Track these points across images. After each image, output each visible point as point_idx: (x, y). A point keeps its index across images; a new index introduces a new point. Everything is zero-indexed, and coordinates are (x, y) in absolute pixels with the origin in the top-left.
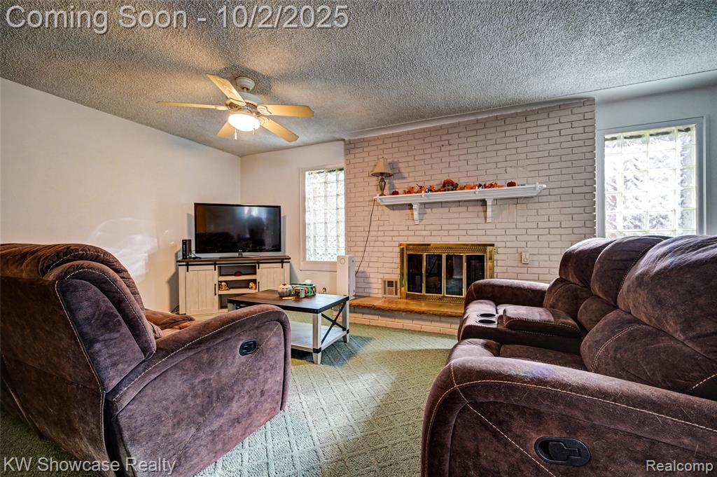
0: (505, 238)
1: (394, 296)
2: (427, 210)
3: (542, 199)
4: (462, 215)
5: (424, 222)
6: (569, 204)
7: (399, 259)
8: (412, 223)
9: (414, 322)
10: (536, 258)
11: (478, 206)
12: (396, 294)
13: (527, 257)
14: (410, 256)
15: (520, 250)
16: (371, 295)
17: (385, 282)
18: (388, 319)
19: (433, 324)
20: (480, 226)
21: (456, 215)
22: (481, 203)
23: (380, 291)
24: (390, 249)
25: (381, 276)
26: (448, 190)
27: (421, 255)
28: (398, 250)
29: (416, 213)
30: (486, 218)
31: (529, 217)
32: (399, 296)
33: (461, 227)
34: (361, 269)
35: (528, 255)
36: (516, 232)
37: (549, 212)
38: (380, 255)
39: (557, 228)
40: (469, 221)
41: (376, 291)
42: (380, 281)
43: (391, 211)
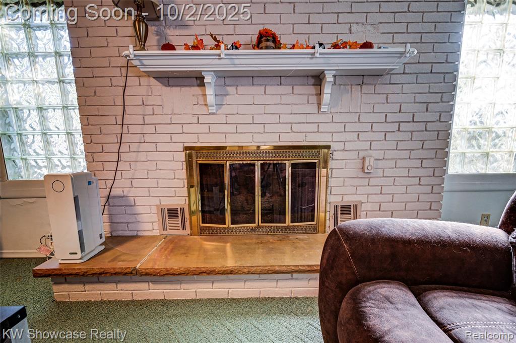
0: (343, 136)
1: (180, 232)
2: (229, 88)
3: (395, 79)
4: (285, 99)
5: (224, 109)
6: (425, 88)
7: (184, 172)
8: (203, 110)
9: (215, 285)
10: (381, 164)
11: (308, 85)
12: (184, 228)
13: (372, 164)
14: (203, 168)
15: (362, 154)
16: (140, 234)
17: (162, 210)
18: (168, 286)
19: (248, 284)
20: (310, 119)
21: (276, 100)
22: (312, 81)
23: (156, 226)
24: (169, 156)
25: (156, 201)
26: (267, 48)
27: (222, 166)
28: (182, 156)
29: (210, 91)
30: (319, 104)
31: (376, 106)
32: (188, 231)
33: (284, 119)
34: (115, 192)
35: (372, 160)
36: (358, 127)
37: (401, 98)
38: (152, 165)
39: (409, 122)
40: (296, 109)
41: (149, 226)
42: (154, 209)
43: (164, 88)
